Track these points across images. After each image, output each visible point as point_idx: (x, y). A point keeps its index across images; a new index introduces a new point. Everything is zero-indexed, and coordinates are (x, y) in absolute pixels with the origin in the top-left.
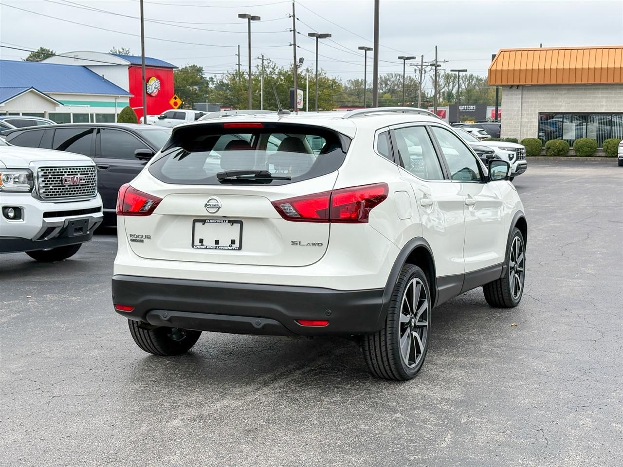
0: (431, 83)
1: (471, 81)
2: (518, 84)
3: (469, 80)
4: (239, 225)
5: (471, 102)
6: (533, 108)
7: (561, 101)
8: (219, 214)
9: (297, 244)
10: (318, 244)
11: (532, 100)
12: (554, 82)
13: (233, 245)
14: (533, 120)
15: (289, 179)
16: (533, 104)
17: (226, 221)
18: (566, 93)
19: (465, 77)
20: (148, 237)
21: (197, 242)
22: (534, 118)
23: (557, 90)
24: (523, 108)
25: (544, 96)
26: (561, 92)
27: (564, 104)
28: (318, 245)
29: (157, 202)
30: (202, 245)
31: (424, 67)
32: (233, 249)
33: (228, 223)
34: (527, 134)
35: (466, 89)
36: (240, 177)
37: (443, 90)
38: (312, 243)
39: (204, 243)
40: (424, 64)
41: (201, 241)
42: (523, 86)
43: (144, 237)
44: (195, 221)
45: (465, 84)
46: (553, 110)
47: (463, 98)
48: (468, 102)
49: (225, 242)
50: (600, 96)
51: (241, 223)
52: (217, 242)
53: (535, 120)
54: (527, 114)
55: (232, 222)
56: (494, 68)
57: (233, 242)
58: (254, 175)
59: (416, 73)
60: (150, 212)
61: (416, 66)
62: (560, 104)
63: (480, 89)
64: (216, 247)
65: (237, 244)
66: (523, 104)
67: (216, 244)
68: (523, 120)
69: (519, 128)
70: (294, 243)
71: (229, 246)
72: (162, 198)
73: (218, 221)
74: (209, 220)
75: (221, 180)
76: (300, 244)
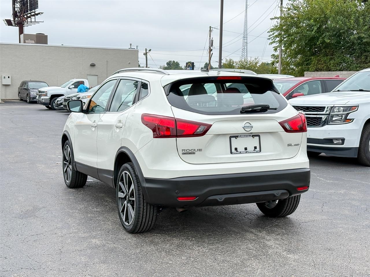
13: (256, 150)
15: (276, 109)
17: (250, 135)
20: (200, 150)
21: (233, 150)
28: (298, 145)
29: (209, 127)
30: (237, 151)
32: (256, 152)
33: (252, 136)
38: (296, 144)
41: (236, 149)
43: (196, 150)
44: (231, 137)
49: (251, 148)
51: (259, 136)
52: (246, 149)
55: (254, 136)
57: (255, 148)
58: (260, 108)
60: (204, 133)
64: (246, 152)
65: (258, 149)
67: (245, 150)
70: (289, 145)
71: (254, 150)
72: (212, 124)
73: (246, 136)
74: (241, 136)
75: (244, 111)
76: (291, 146)
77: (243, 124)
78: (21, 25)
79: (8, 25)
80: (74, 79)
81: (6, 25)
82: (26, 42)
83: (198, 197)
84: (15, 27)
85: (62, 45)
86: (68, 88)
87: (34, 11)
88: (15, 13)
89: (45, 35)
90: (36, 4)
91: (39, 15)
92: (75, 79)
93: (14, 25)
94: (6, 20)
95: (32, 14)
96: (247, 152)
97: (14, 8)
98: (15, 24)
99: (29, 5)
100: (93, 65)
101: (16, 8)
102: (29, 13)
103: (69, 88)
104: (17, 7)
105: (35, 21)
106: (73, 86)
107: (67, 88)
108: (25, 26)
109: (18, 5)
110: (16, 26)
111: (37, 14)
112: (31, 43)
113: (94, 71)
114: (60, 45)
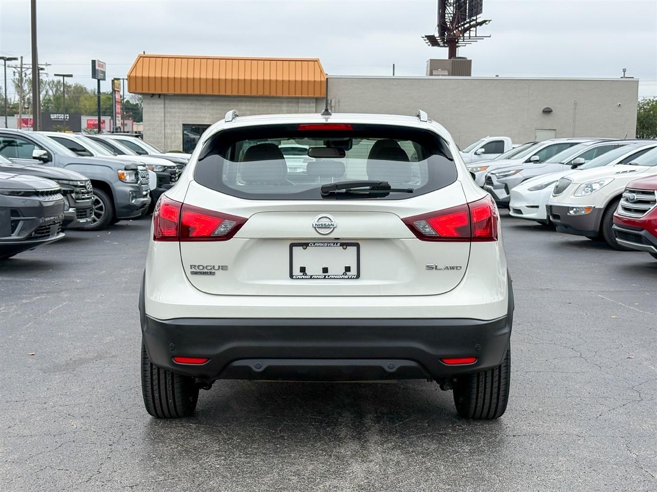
0: (14, 88)
1: (59, 87)
2: (160, 92)
3: (56, 86)
4: (355, 248)
5: (60, 110)
6: (176, 119)
7: (204, 113)
8: (332, 236)
9: (433, 268)
10: (457, 267)
11: (175, 110)
12: (197, 92)
13: (348, 273)
14: (177, 131)
15: (410, 191)
16: (177, 114)
17: (337, 244)
18: (210, 104)
19: (52, 83)
20: (224, 268)
21: (297, 272)
22: (178, 130)
23: (200, 100)
24: (166, 119)
25: (186, 106)
26: (205, 103)
27: (208, 116)
28: (457, 269)
29: (239, 223)
30: (304, 274)
31: (23, 70)
32: (348, 278)
33: (340, 246)
34: (171, 146)
35: (54, 96)
36: (351, 190)
37: (28, 96)
38: (450, 267)
39: (306, 272)
40: (24, 66)
41: (303, 270)
42: (165, 95)
43: (217, 268)
44: (292, 246)
45: (52, 91)
46: (197, 122)
47: (51, 106)
48: (58, 111)
49: (336, 269)
50: (244, 108)
51: (358, 245)
52: (325, 270)
53: (179, 132)
54: (171, 125)
55: (345, 244)
56: (133, 74)
57: (348, 269)
58: (368, 187)
59: (14, 75)
60: (229, 236)
61: (15, 68)
62: (205, 115)
63: (69, 97)
64: (325, 276)
65: (354, 272)
66: (166, 115)
67: (323, 273)
68: (166, 131)
69: (163, 140)
70: (430, 268)
71: (343, 275)
72: (248, 217)
73: (326, 245)
74: (314, 244)
75: (327, 194)
76: (436, 268)
77: (313, 220)
78: (452, 44)
79: (432, 46)
80: (486, 137)
81: (429, 45)
82: (434, 74)
83: (210, 358)
84: (444, 48)
85: (497, 76)
86: (473, 153)
87: (475, 18)
88: (441, 23)
89: (468, 59)
90: (479, 5)
91: (484, 25)
92: (488, 137)
93: (442, 45)
94: (426, 36)
95: (472, 23)
96: (327, 277)
97: (442, 16)
98: (444, 43)
99: (467, 8)
100: (547, 111)
101: (446, 15)
102: (467, 23)
103: (476, 154)
104: (448, 14)
105: (476, 36)
106: (483, 150)
107: (471, 154)
108: (459, 45)
109: (450, 10)
110: (446, 47)
111: (481, 24)
112: (442, 75)
113: (548, 121)
114: (493, 76)
